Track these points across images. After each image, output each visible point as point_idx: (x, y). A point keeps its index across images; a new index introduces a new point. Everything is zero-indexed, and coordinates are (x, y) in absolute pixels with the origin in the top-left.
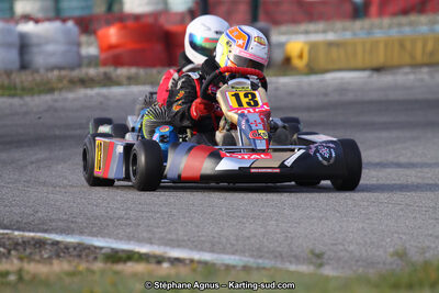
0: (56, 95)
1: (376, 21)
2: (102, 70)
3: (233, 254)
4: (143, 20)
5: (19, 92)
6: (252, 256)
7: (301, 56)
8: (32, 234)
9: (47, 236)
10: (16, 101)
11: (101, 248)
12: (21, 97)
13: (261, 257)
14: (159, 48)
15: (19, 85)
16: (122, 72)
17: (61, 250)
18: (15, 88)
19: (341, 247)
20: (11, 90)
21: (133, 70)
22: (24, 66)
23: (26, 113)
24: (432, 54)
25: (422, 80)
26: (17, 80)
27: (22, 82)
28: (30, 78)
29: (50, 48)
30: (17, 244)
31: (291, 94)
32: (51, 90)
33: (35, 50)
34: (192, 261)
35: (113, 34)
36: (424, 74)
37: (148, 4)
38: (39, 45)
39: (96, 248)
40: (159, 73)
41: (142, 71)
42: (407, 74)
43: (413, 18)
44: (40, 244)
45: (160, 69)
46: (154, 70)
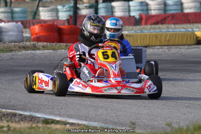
0: (13, 53)
1: (145, 26)
2: (32, 43)
14: (56, 34)
16: (41, 44)
21: (45, 43)
24: (169, 41)
25: (165, 51)
28: (3, 46)
29: (11, 33)
32: (11, 51)
33: (4, 33)
35: (37, 28)
36: (166, 49)
38: (6, 32)
40: (56, 45)
41: (49, 44)
42: (159, 49)
43: (160, 26)
45: (56, 43)
46: (54, 44)
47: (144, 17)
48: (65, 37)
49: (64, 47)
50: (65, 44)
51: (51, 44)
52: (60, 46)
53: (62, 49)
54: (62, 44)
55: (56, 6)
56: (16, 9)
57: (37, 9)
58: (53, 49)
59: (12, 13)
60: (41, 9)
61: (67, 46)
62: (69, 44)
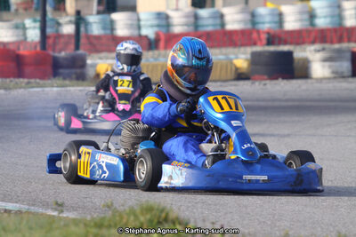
1: (162, 52)
3: (16, 202)
4: (8, 47)
6: (28, 204)
13: (33, 205)
14: (13, 65)
37: (13, 36)
40: (11, 81)
45: (12, 79)
46: (8, 80)
47: (162, 37)
48: (28, 70)
49: (23, 85)
50: (26, 80)
51: (4, 80)
53: (20, 88)
54: (21, 80)
55: (23, 20)
58: (5, 89)
61: (28, 83)
62: (32, 80)
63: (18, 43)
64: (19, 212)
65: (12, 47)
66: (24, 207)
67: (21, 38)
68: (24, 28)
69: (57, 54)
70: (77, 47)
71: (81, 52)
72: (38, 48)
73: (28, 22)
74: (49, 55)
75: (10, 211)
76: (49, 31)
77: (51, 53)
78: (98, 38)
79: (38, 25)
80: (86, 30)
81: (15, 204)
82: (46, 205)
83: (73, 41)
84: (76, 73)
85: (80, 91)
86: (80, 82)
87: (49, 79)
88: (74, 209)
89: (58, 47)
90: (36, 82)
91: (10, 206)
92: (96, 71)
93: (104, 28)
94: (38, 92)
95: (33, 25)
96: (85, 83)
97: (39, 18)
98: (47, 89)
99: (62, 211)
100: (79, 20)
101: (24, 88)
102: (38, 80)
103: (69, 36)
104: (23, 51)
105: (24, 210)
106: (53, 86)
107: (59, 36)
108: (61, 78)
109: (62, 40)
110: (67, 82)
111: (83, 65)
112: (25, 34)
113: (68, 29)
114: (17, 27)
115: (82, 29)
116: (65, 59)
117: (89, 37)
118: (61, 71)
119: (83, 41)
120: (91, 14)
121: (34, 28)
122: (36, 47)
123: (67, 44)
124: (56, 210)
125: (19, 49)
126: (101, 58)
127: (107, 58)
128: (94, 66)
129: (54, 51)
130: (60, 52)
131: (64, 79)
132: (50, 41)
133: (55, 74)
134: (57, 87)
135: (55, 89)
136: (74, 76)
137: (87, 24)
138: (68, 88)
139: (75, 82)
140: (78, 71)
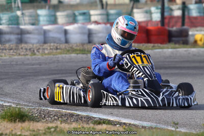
3: (149, 121)
5: (86, 52)
6: (156, 123)
7: (201, 40)
8: (69, 111)
9: (75, 112)
10: (84, 56)
11: (95, 118)
12: (87, 54)
13: (159, 123)
14: (144, 36)
15: (86, 50)
17: (79, 118)
18: (85, 51)
19: (193, 120)
20: (83, 51)
22: (90, 42)
23: (86, 61)
26: (86, 48)
27: (88, 48)
29: (100, 35)
30: (62, 115)
31: (194, 55)
33: (94, 35)
34: (130, 124)
38: (95, 34)
39: (93, 118)
40: (143, 45)
44: (72, 115)
45: (144, 44)
46: (141, 45)
48: (153, 38)
49: (150, 47)
50: (152, 45)
51: (139, 44)
52: (147, 47)
53: (149, 49)
54: (149, 45)
55: (150, 8)
56: (112, 12)
57: (132, 11)
59: (108, 15)
60: (135, 10)
61: (153, 46)
62: (156, 45)
63: (147, 22)
64: (151, 128)
65: (143, 25)
66: (154, 125)
67: (149, 19)
68: (151, 13)
69: (171, 29)
70: (183, 24)
71: (185, 27)
72: (160, 25)
73: (153, 9)
74: (166, 30)
75: (146, 127)
76: (166, 14)
77: (167, 28)
78: (196, 18)
79: (159, 11)
80: (189, 13)
81: (148, 123)
82: (167, 123)
83: (180, 20)
84: (182, 41)
85: (185, 51)
86: (185, 46)
87: (166, 44)
88: (184, 126)
89: (171, 24)
90: (158, 46)
91: (145, 124)
92: (194, 39)
93: (199, 12)
94: (160, 52)
95: (156, 11)
96: (188, 46)
97: (160, 6)
98: (165, 50)
99: (177, 128)
100: (184, 7)
101: (151, 49)
102: (159, 45)
103: (178, 17)
104: (150, 27)
105: (154, 127)
106: (169, 48)
107: (172, 17)
108: (173, 43)
109: (174, 20)
110: (177, 46)
111: (187, 35)
112: (151, 17)
113: (178, 13)
114: (146, 12)
115: (186, 13)
116: (176, 31)
117: (190, 18)
118: (174, 39)
119: (186, 20)
120: (191, 4)
121: (157, 13)
122: (158, 25)
123: (176, 22)
124: (173, 127)
125: (147, 25)
126: (197, 31)
127: (201, 31)
128: (193, 35)
129: (169, 26)
130: (173, 27)
131: (175, 43)
132: (166, 21)
133: (170, 41)
134: (171, 48)
135: (170, 50)
136: (181, 42)
137: (189, 10)
138: (178, 50)
139: (182, 45)
140: (184, 39)
